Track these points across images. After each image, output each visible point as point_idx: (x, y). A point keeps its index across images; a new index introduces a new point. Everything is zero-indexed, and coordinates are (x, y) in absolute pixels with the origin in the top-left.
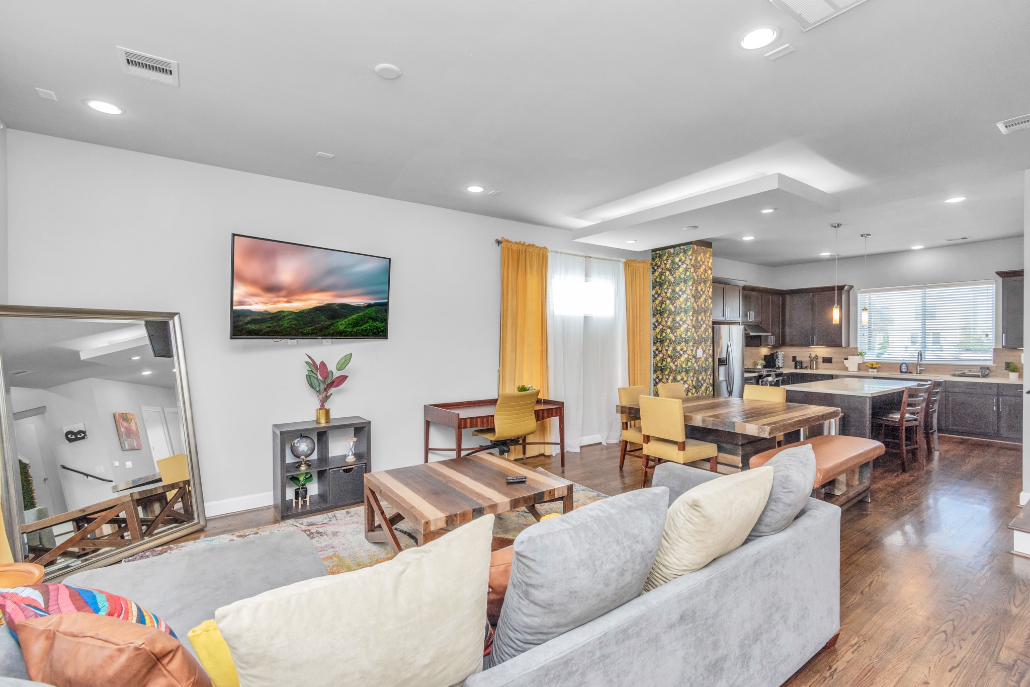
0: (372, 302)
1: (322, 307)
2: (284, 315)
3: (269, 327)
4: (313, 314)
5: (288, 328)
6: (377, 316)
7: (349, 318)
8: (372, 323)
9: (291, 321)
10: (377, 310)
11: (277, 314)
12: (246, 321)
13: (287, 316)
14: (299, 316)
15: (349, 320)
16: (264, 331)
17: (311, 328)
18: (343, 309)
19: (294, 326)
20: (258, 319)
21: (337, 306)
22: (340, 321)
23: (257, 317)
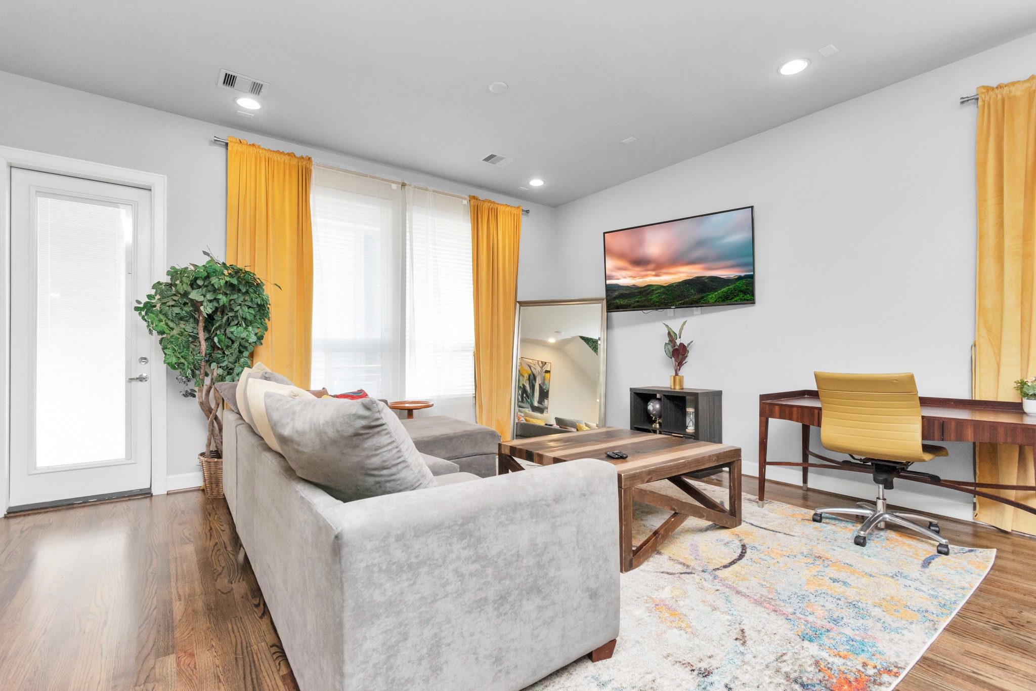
0: (743, 274)
1: (692, 280)
2: (652, 289)
3: (638, 302)
4: (682, 287)
5: (657, 302)
6: (747, 289)
7: (719, 292)
8: (743, 296)
9: (659, 296)
10: (747, 282)
11: (645, 289)
12: (614, 296)
13: (656, 290)
14: (668, 290)
15: (719, 294)
16: (632, 306)
17: (680, 302)
18: (713, 282)
19: (663, 300)
20: (626, 294)
21: (707, 279)
22: (710, 295)
23: (625, 292)
